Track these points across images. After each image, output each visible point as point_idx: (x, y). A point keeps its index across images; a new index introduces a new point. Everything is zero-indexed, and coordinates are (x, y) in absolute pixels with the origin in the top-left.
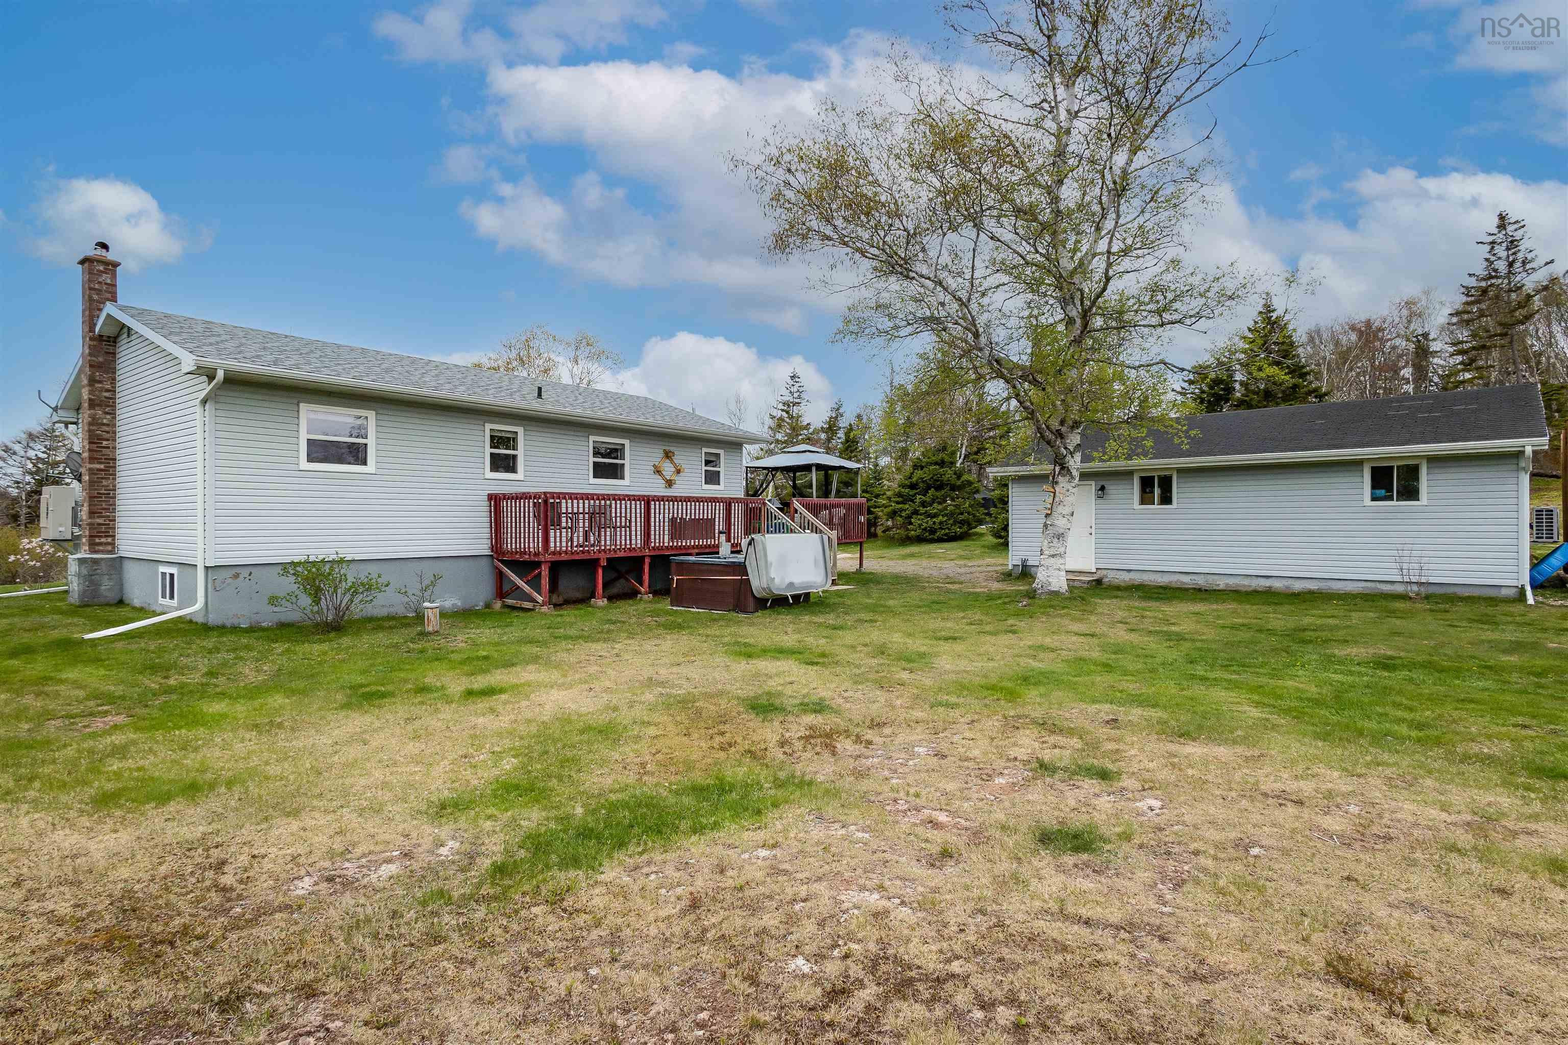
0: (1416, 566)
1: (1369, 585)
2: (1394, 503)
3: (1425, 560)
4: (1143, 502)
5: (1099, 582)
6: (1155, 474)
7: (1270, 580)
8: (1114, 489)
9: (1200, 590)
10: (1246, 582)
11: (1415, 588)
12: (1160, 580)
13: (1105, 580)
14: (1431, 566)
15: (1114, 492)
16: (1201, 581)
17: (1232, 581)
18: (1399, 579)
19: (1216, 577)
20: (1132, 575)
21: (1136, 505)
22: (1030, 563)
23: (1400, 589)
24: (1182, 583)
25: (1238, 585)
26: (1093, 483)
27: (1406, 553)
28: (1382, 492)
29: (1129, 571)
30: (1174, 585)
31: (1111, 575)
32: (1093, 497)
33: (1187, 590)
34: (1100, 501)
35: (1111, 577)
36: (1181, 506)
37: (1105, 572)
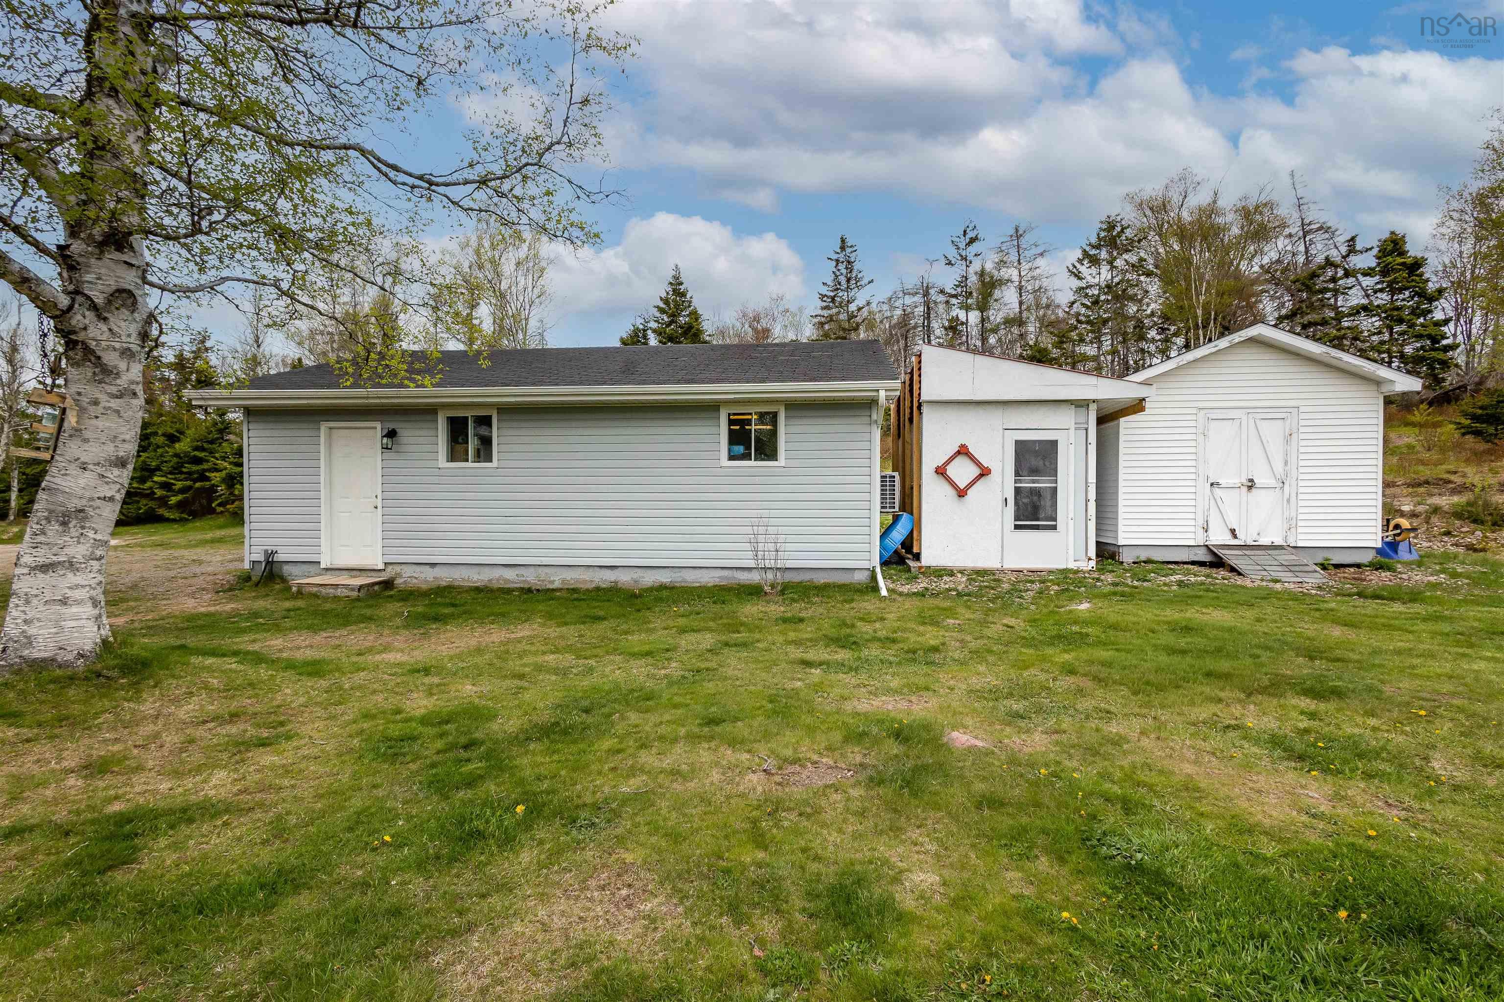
0: (771, 547)
1: (726, 573)
2: (752, 463)
3: (782, 538)
4: (453, 456)
5: (388, 584)
6: (469, 414)
7: (616, 571)
8: (409, 434)
9: (529, 591)
10: (586, 576)
11: (770, 576)
12: (476, 577)
13: (398, 581)
14: (789, 547)
15: (412, 440)
16: (531, 578)
17: (571, 576)
18: (752, 564)
19: (547, 570)
20: (438, 572)
21: (442, 461)
22: (279, 557)
23: (755, 578)
24: (507, 581)
25: (577, 581)
26: (378, 425)
27: (762, 530)
28: (740, 449)
29: (433, 565)
30: (496, 585)
31: (408, 571)
32: (379, 451)
33: (509, 591)
34: (388, 455)
35: (409, 577)
36: (504, 464)
37: (398, 568)
